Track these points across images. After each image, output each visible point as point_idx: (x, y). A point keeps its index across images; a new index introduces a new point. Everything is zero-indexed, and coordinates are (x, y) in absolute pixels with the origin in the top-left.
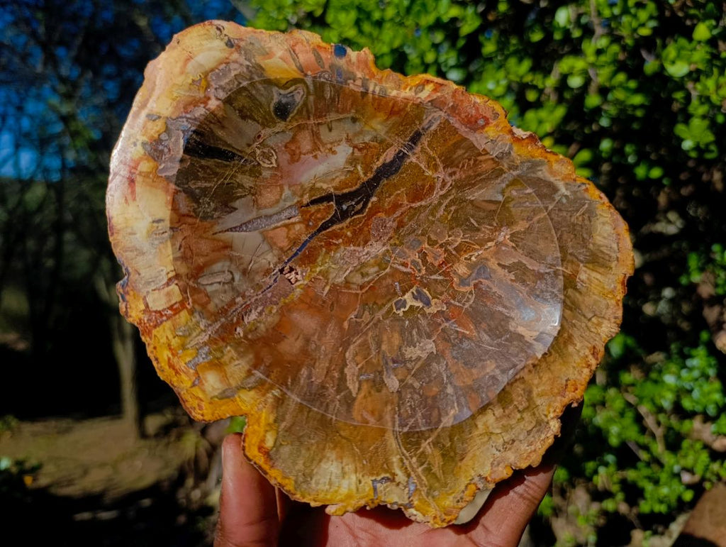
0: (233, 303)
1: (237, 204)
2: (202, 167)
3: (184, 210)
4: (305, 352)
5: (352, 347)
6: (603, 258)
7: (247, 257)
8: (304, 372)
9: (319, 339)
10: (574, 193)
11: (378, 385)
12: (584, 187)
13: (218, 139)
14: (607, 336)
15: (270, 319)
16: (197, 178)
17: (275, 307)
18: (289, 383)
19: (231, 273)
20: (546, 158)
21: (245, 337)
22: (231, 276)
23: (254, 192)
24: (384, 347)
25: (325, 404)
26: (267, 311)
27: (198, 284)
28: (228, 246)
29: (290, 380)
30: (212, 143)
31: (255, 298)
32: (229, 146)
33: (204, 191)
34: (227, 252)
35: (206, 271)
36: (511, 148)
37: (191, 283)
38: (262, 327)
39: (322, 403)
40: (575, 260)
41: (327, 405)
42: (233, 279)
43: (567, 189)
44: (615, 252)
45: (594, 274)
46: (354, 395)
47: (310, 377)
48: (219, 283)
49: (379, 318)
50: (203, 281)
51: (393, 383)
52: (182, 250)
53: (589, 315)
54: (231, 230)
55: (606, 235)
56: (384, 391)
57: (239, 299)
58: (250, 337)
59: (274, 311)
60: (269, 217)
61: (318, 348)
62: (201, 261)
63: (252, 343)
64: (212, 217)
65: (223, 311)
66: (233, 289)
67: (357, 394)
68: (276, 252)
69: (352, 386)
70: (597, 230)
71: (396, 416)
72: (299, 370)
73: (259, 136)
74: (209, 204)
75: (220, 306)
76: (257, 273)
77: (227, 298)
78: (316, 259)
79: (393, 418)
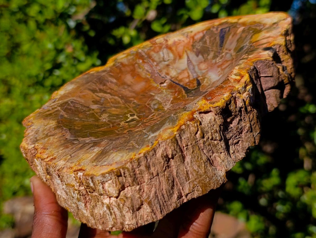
0: (153, 61)
1: (200, 56)
2: (215, 38)
3: (196, 38)
4: (124, 84)
5: (120, 99)
6: (101, 158)
7: (175, 66)
8: (115, 81)
9: (129, 90)
10: (148, 141)
11: (96, 102)
12: (150, 144)
13: (228, 37)
14: (56, 165)
15: (144, 74)
16: (210, 38)
17: (150, 77)
18: (110, 74)
19: (168, 61)
20: (177, 126)
21: (136, 63)
22: (166, 60)
23: (206, 60)
24: (113, 109)
25: (96, 83)
26: (148, 73)
27: (164, 49)
28: (180, 57)
29: (112, 74)
30: (226, 36)
31: (156, 70)
32: (226, 43)
33: (205, 42)
34: (178, 58)
35: (169, 51)
36: (188, 111)
37: (164, 46)
38: (140, 70)
39: (97, 82)
40: (108, 145)
41: (95, 84)
42: (165, 61)
43: (152, 137)
44: (101, 164)
45: (94, 154)
46: (96, 94)
47: (111, 82)
48: (164, 57)
49: (129, 109)
50: (165, 50)
51: (95, 107)
52: (179, 41)
53: (72, 155)
54: (188, 57)
55: (114, 158)
56: (92, 103)
57: (155, 63)
58: (136, 65)
59: (148, 76)
60: (194, 69)
61: (125, 89)
62: (174, 48)
63: (133, 65)
64: (193, 48)
65: (150, 57)
66: (160, 62)
67: (96, 95)
68: (177, 76)
69: (100, 94)
70: (120, 154)
71: (78, 102)
72: (116, 79)
73: (230, 50)
74: (199, 46)
75: (152, 56)
76: (167, 70)
77: (157, 59)
78: (169, 89)
79: (77, 101)
